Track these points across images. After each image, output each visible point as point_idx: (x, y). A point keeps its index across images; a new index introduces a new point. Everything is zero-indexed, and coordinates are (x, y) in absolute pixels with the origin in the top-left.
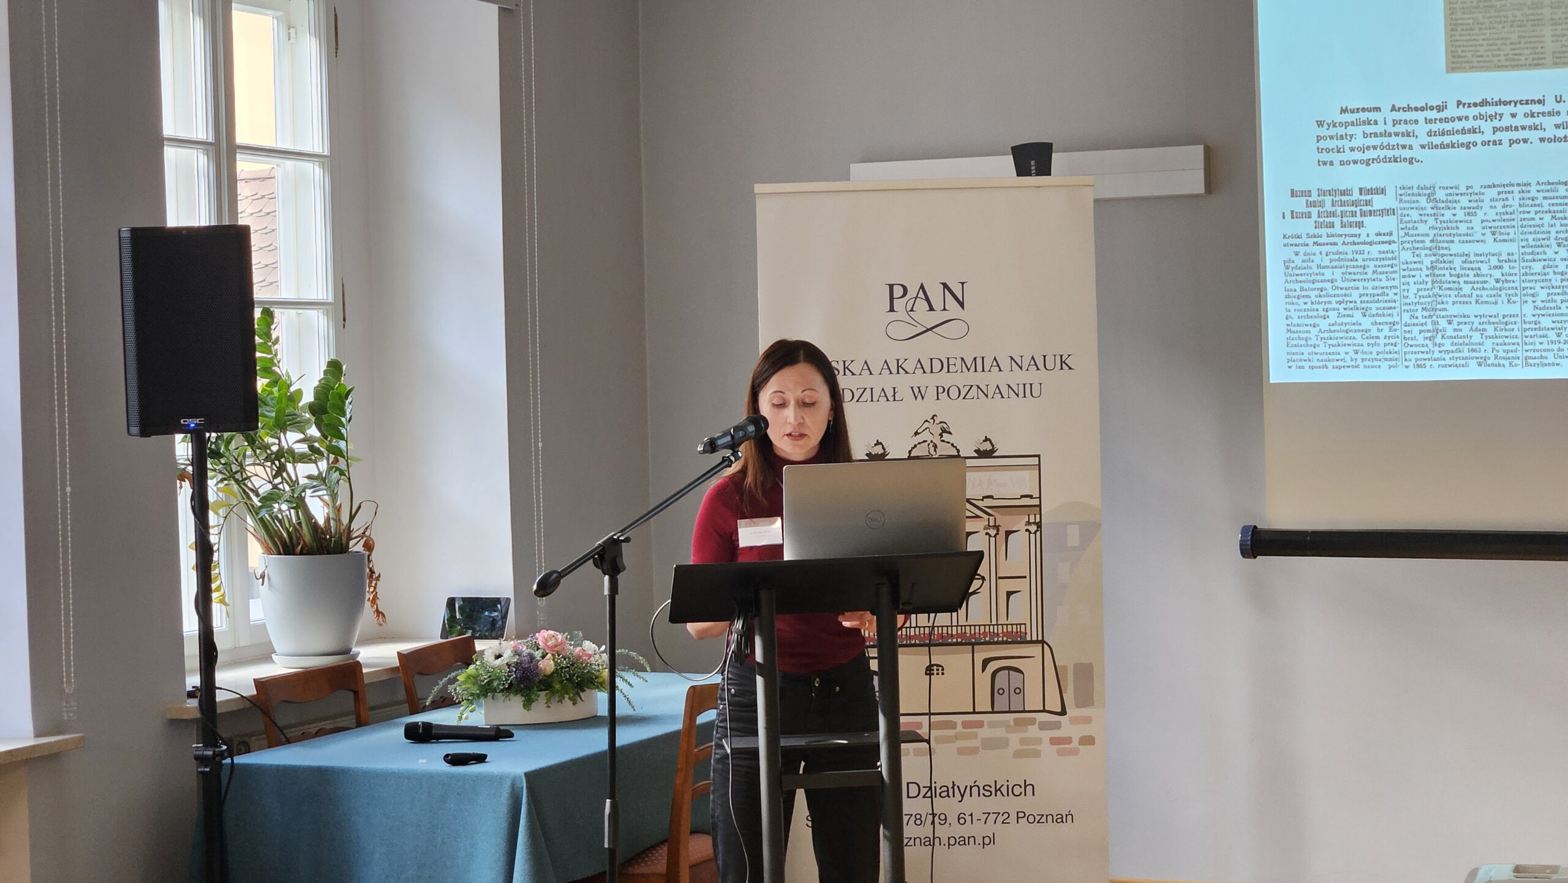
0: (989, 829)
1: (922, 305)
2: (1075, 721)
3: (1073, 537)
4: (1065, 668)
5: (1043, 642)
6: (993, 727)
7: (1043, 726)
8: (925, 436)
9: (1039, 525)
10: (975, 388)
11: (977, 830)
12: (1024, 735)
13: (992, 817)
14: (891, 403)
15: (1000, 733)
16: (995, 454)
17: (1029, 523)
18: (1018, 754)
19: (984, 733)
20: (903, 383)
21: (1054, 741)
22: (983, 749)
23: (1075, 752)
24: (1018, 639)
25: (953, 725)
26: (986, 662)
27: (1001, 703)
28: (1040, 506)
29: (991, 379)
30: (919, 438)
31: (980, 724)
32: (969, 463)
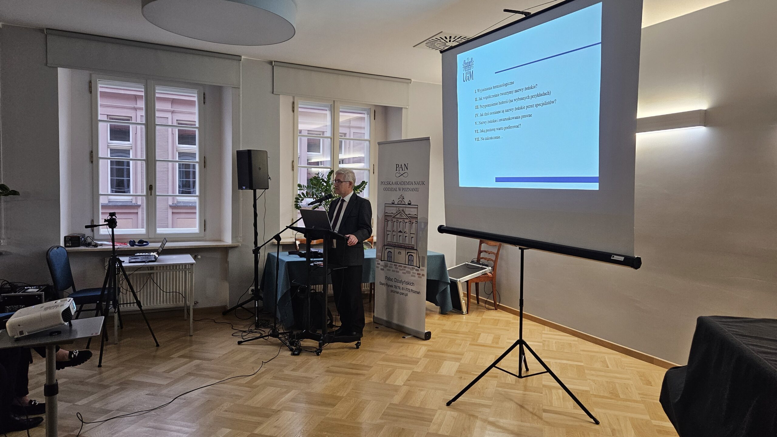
0: (407, 292)
1: (401, 169)
2: (421, 269)
3: (423, 225)
4: (420, 257)
5: (417, 249)
7: (416, 270)
8: (400, 199)
9: (417, 222)
10: (408, 189)
11: (405, 292)
13: (407, 289)
14: (396, 191)
15: (409, 270)
16: (411, 204)
17: (416, 221)
18: (412, 276)
19: (407, 269)
20: (398, 186)
21: (417, 274)
22: (407, 273)
23: (421, 277)
24: (413, 248)
25: (402, 267)
26: (408, 253)
27: (410, 263)
28: (417, 217)
29: (411, 187)
31: (406, 267)
32: (407, 206)
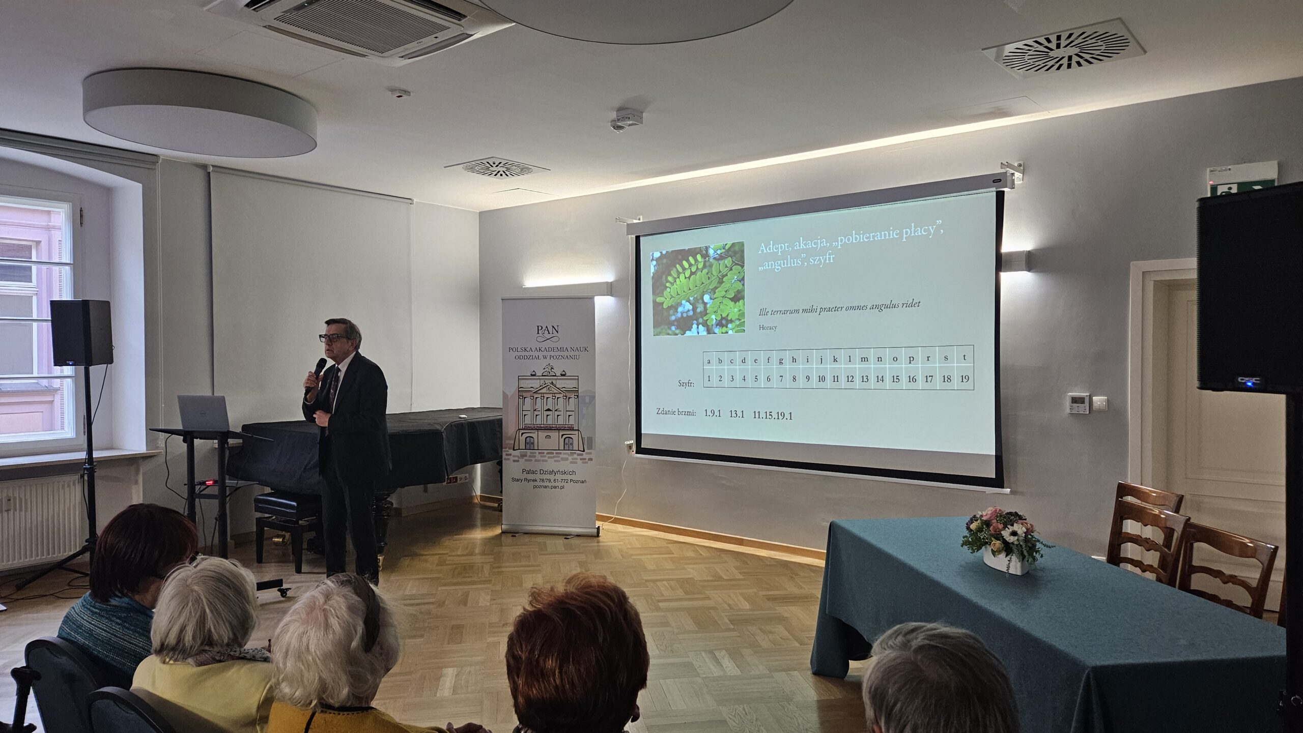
0: (563, 484)
1: (547, 332)
2: (587, 453)
3: (587, 400)
4: (584, 438)
5: (578, 430)
6: (564, 454)
7: (579, 455)
8: (547, 370)
9: (578, 396)
10: (560, 357)
11: (559, 484)
12: (572, 457)
13: (564, 480)
14: (538, 360)
15: (566, 456)
16: (567, 375)
17: (575, 395)
18: (571, 463)
19: (561, 456)
20: (541, 354)
21: (581, 459)
22: (562, 460)
23: (587, 463)
24: (571, 429)
25: (553, 453)
26: (563, 435)
27: (567, 447)
28: (578, 391)
29: (565, 354)
30: (545, 370)
31: (561, 453)
32: (559, 378)
